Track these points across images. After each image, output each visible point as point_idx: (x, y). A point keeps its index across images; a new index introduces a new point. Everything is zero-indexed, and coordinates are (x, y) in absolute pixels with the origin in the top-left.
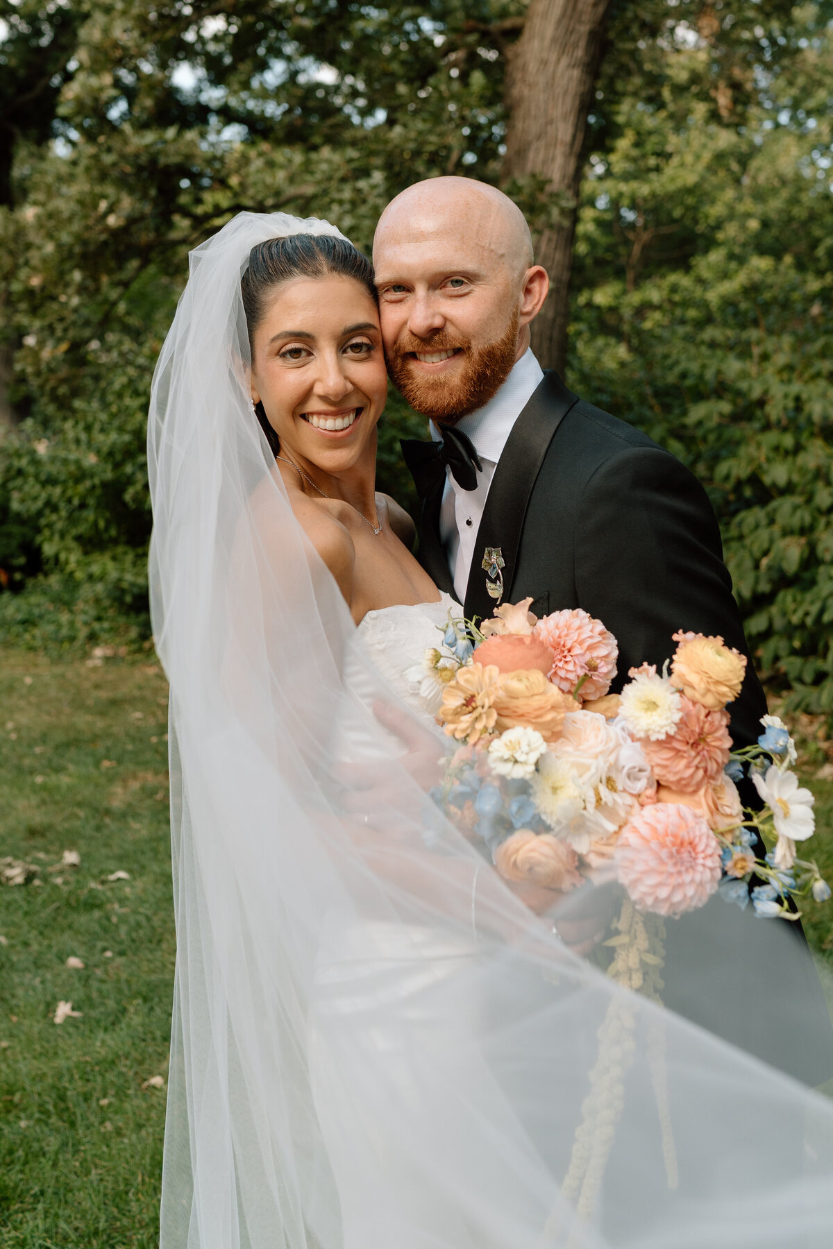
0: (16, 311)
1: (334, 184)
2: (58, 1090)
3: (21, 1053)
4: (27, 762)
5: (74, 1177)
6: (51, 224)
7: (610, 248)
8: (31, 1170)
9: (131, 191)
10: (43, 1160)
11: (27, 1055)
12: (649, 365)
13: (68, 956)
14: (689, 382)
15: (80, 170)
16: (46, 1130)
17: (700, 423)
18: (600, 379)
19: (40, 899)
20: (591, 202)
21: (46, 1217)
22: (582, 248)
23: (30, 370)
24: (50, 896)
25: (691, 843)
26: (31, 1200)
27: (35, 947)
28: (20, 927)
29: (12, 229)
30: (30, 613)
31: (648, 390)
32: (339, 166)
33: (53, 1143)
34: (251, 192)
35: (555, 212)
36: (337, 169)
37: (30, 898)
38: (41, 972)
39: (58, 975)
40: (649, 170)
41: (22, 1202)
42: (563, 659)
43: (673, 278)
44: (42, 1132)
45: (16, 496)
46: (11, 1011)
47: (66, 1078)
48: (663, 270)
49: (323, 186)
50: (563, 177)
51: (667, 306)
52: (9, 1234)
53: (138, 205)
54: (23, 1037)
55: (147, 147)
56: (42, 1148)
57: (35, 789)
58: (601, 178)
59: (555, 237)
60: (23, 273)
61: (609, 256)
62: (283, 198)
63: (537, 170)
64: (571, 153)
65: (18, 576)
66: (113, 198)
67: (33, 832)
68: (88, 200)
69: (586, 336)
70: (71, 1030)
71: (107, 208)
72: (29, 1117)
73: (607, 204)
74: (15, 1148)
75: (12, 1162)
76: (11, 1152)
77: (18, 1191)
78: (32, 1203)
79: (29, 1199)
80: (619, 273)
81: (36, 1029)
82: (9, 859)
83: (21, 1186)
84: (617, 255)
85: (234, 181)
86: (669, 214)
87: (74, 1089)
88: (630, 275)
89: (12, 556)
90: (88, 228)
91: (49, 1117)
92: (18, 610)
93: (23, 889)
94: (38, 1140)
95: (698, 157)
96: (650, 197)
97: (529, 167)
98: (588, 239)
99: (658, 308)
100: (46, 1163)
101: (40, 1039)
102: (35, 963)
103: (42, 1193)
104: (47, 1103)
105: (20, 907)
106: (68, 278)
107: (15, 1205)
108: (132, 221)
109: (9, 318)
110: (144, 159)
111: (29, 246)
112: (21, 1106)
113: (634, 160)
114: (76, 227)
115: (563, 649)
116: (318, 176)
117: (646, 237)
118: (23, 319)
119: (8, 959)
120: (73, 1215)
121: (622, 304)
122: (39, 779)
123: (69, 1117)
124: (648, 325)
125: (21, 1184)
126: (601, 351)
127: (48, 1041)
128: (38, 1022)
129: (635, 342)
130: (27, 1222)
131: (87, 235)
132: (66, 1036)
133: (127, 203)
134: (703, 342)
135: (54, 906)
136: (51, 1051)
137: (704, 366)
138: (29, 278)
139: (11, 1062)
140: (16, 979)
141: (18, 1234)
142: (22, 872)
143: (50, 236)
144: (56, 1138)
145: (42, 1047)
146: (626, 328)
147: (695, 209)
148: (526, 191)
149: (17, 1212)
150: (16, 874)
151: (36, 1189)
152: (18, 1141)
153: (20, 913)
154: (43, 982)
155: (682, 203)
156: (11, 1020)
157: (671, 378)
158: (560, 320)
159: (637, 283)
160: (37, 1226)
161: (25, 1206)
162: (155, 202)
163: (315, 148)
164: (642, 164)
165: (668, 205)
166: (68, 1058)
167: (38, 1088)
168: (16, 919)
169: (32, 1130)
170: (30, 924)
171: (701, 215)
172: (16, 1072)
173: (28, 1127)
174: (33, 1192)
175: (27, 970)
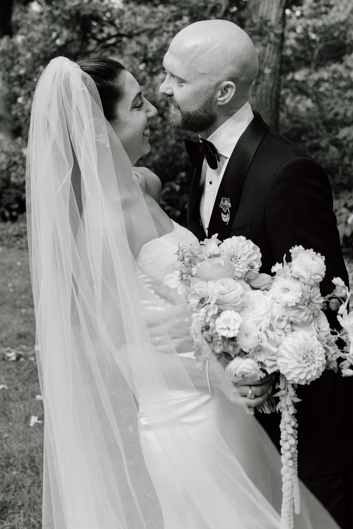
0: (13, 86)
1: (165, 23)
2: (31, 457)
3: (14, 440)
4: (18, 302)
5: (38, 498)
6: (29, 44)
7: (303, 52)
8: (18, 494)
9: (68, 28)
10: (23, 490)
11: (16, 441)
12: (321, 109)
13: (37, 394)
14: (339, 118)
15: (43, 17)
16: (25, 476)
17: (345, 138)
18: (297, 116)
19: (23, 368)
20: (293, 29)
21: (24, 516)
22: (289, 52)
23: (19, 114)
24: (28, 366)
25: (311, 351)
26: (18, 508)
27: (21, 390)
28: (13, 381)
29: (11, 47)
30: (20, 231)
31: (320, 122)
32: (167, 14)
33: (28, 482)
34: (125, 27)
35: (272, 36)
36: (166, 16)
37: (18, 367)
38: (23, 402)
39: (31, 403)
40: (322, 13)
41: (13, 509)
42: (237, 262)
43: (335, 66)
44: (23, 477)
45: (13, 175)
46: (9, 420)
47: (35, 452)
48: (329, 62)
49: (160, 24)
50: (277, 18)
51: (331, 80)
52: (7, 524)
53: (71, 35)
54: (14, 432)
55: (75, 6)
56: (23, 484)
57: (22, 315)
58: (298, 18)
59: (273, 47)
60: (16, 68)
61: (302, 56)
62: (140, 30)
63: (264, 15)
64: (280, 6)
65: (14, 214)
66: (59, 31)
67: (20, 336)
68: (47, 32)
69: (291, 95)
70: (37, 429)
71: (56, 36)
72: (17, 470)
73: (301, 30)
74: (10, 483)
75: (9, 491)
76: (8, 486)
77: (12, 504)
78: (18, 510)
79: (17, 508)
80: (308, 64)
81: (21, 428)
82: (9, 349)
83: (13, 502)
84: (306, 55)
85: (117, 22)
86: (332, 34)
87: (39, 457)
88: (313, 65)
89: (11, 204)
90: (47, 46)
91: (27, 470)
92: (14, 230)
93: (16, 363)
94: (21, 480)
95: (346, 7)
96: (322, 27)
97: (260, 14)
98: (292, 47)
99: (327, 81)
100: (25, 491)
101: (23, 433)
102: (21, 398)
103: (23, 505)
104: (26, 463)
105: (14, 371)
106: (37, 69)
107: (10, 510)
108: (68, 42)
109: (10, 89)
110: (73, 12)
111: (19, 55)
112: (14, 465)
113: (315, 9)
114: (41, 45)
115: (237, 258)
116: (157, 19)
117: (321, 46)
118: (17, 89)
119: (8, 395)
120: (37, 516)
121: (309, 79)
122: (23, 311)
123: (36, 470)
124: (322, 89)
125: (13, 501)
126: (298, 102)
127: (26, 434)
128: (22, 425)
129: (314, 98)
130: (16, 518)
131: (46, 49)
132: (35, 432)
133: (66, 33)
134: (346, 98)
135: (30, 371)
136: (28, 439)
137: (346, 110)
138: (19, 70)
139: (9, 444)
140: (12, 405)
141: (11, 524)
142: (15, 355)
143: (29, 50)
144: (29, 479)
145: (24, 437)
146: (310, 91)
147: (345, 32)
148: (258, 25)
149: (11, 514)
150: (12, 355)
151: (20, 503)
152: (12, 481)
153: (14, 374)
154: (24, 407)
155: (338, 29)
156: (9, 424)
157: (330, 116)
158: (275, 88)
159: (316, 69)
160: (20, 520)
161: (15, 511)
162: (79, 33)
163: (156, 6)
164: (318, 10)
165: (332, 30)
166: (36, 443)
167: (21, 456)
168: (12, 377)
169: (18, 476)
170: (19, 379)
171: (348, 35)
172: (11, 449)
173: (17, 474)
174: (18, 505)
175: (17, 401)
